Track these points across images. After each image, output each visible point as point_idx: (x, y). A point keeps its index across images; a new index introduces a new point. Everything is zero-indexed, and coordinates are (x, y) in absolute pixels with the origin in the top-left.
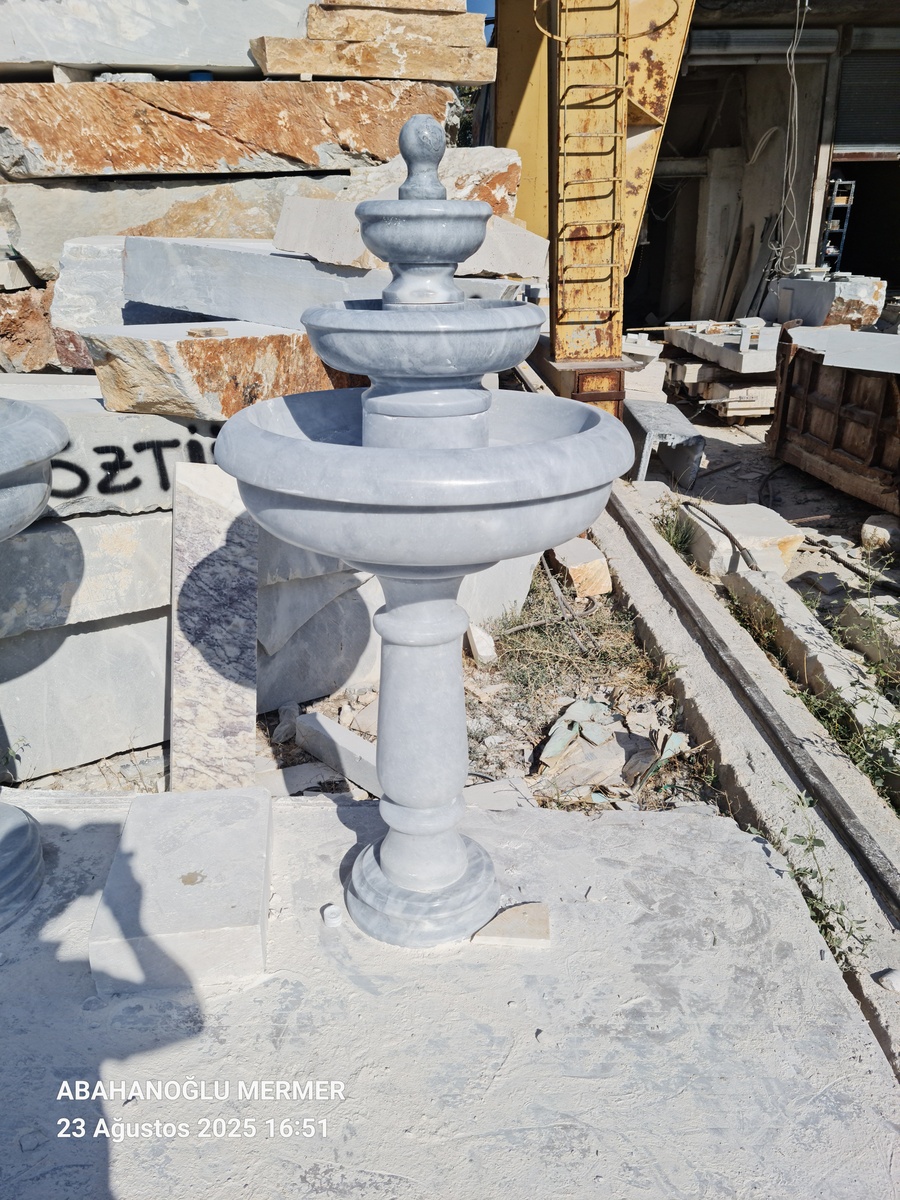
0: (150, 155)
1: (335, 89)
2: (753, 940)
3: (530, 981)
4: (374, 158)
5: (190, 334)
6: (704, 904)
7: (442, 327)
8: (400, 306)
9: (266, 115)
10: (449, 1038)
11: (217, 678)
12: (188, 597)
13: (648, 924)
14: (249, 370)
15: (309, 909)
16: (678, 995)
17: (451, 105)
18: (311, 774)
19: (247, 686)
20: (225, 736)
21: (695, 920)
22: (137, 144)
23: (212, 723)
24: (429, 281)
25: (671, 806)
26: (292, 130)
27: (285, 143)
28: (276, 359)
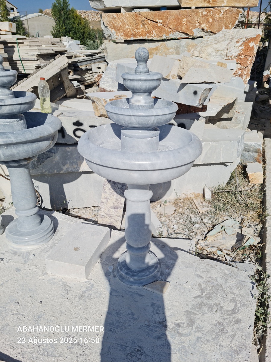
1: (202, 11)
2: (229, 315)
3: (153, 304)
4: (212, 33)
5: (115, 97)
6: (220, 298)
9: (179, 20)
10: (122, 313)
11: (115, 193)
13: (198, 299)
16: (194, 324)
17: (241, 14)
19: (122, 196)
20: (114, 209)
21: (214, 302)
22: (141, 30)
23: (111, 205)
26: (187, 25)
27: (184, 29)
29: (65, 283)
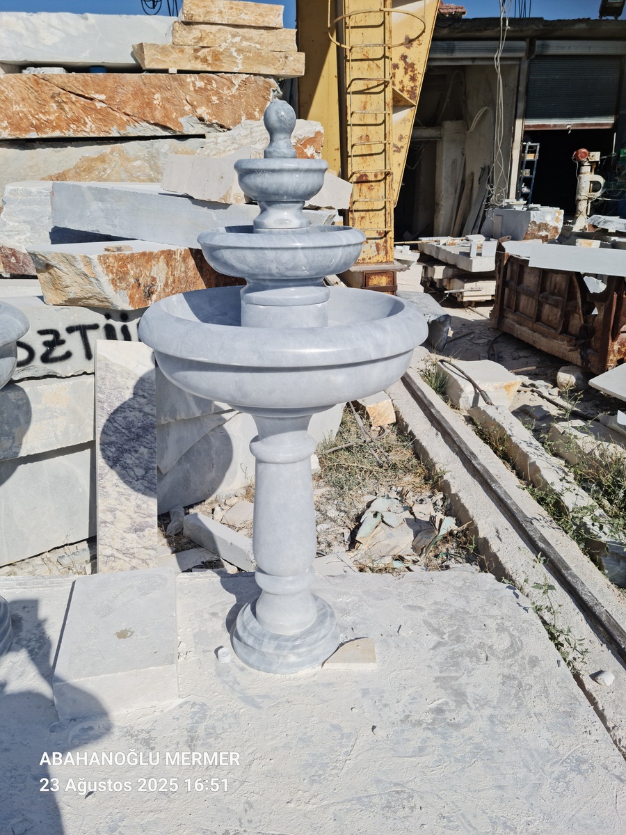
0: (63, 124)
1: (193, 79)
2: (512, 656)
3: (365, 692)
4: (222, 126)
5: (106, 250)
6: (478, 633)
7: (299, 245)
8: (267, 230)
9: (145, 96)
10: (312, 736)
11: (130, 491)
12: (108, 434)
13: (442, 649)
14: (148, 275)
15: (207, 651)
16: (466, 696)
17: (274, 91)
18: (196, 556)
19: (150, 496)
20: (136, 531)
21: (473, 644)
22: (54, 116)
23: (127, 523)
24: (286, 213)
25: (448, 567)
26: (163, 107)
27: (159, 116)
28: (165, 267)
29: (126, 727)
